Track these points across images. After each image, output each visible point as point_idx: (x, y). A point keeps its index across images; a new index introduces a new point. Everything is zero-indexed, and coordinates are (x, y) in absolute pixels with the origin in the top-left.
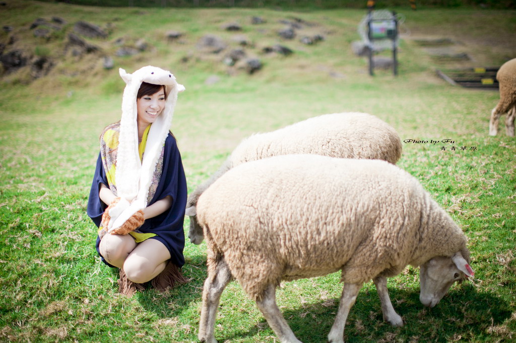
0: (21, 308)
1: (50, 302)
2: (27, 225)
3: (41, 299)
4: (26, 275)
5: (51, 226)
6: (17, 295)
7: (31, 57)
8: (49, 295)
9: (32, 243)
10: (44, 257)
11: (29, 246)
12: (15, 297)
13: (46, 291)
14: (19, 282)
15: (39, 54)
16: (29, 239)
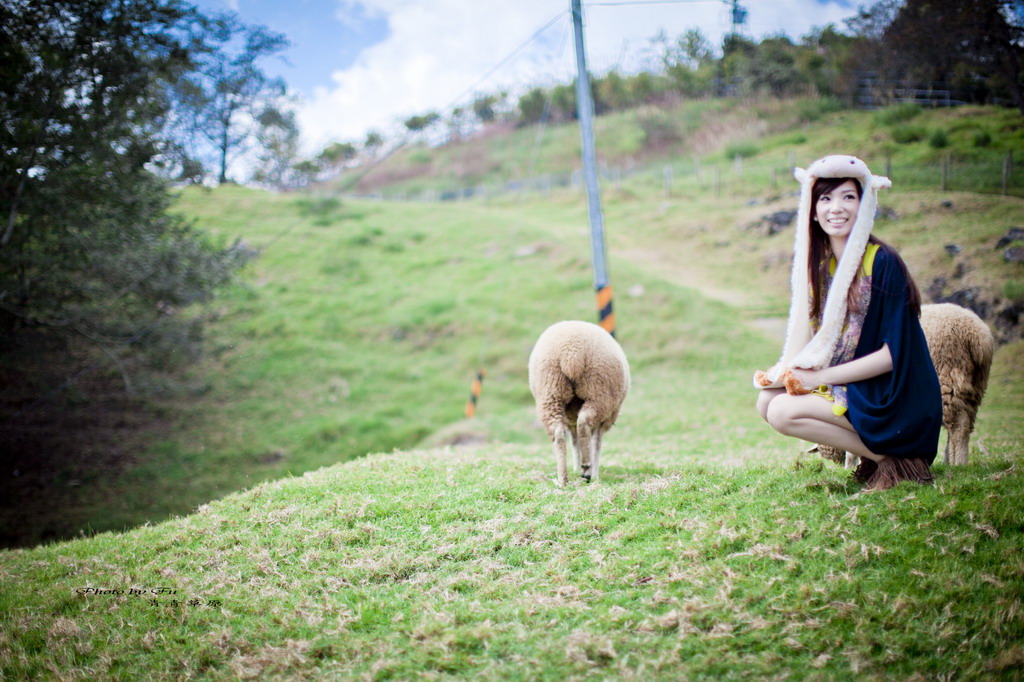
0: (945, 652)
1: (1007, 647)
2: (971, 516)
3: (989, 642)
4: (962, 598)
5: (1019, 520)
6: (942, 629)
7: (997, 302)
8: (1005, 636)
9: (977, 547)
10: (1000, 573)
11: (971, 550)
12: (936, 634)
13: (1002, 628)
14: (947, 608)
15: (1010, 297)
16: (972, 537)
